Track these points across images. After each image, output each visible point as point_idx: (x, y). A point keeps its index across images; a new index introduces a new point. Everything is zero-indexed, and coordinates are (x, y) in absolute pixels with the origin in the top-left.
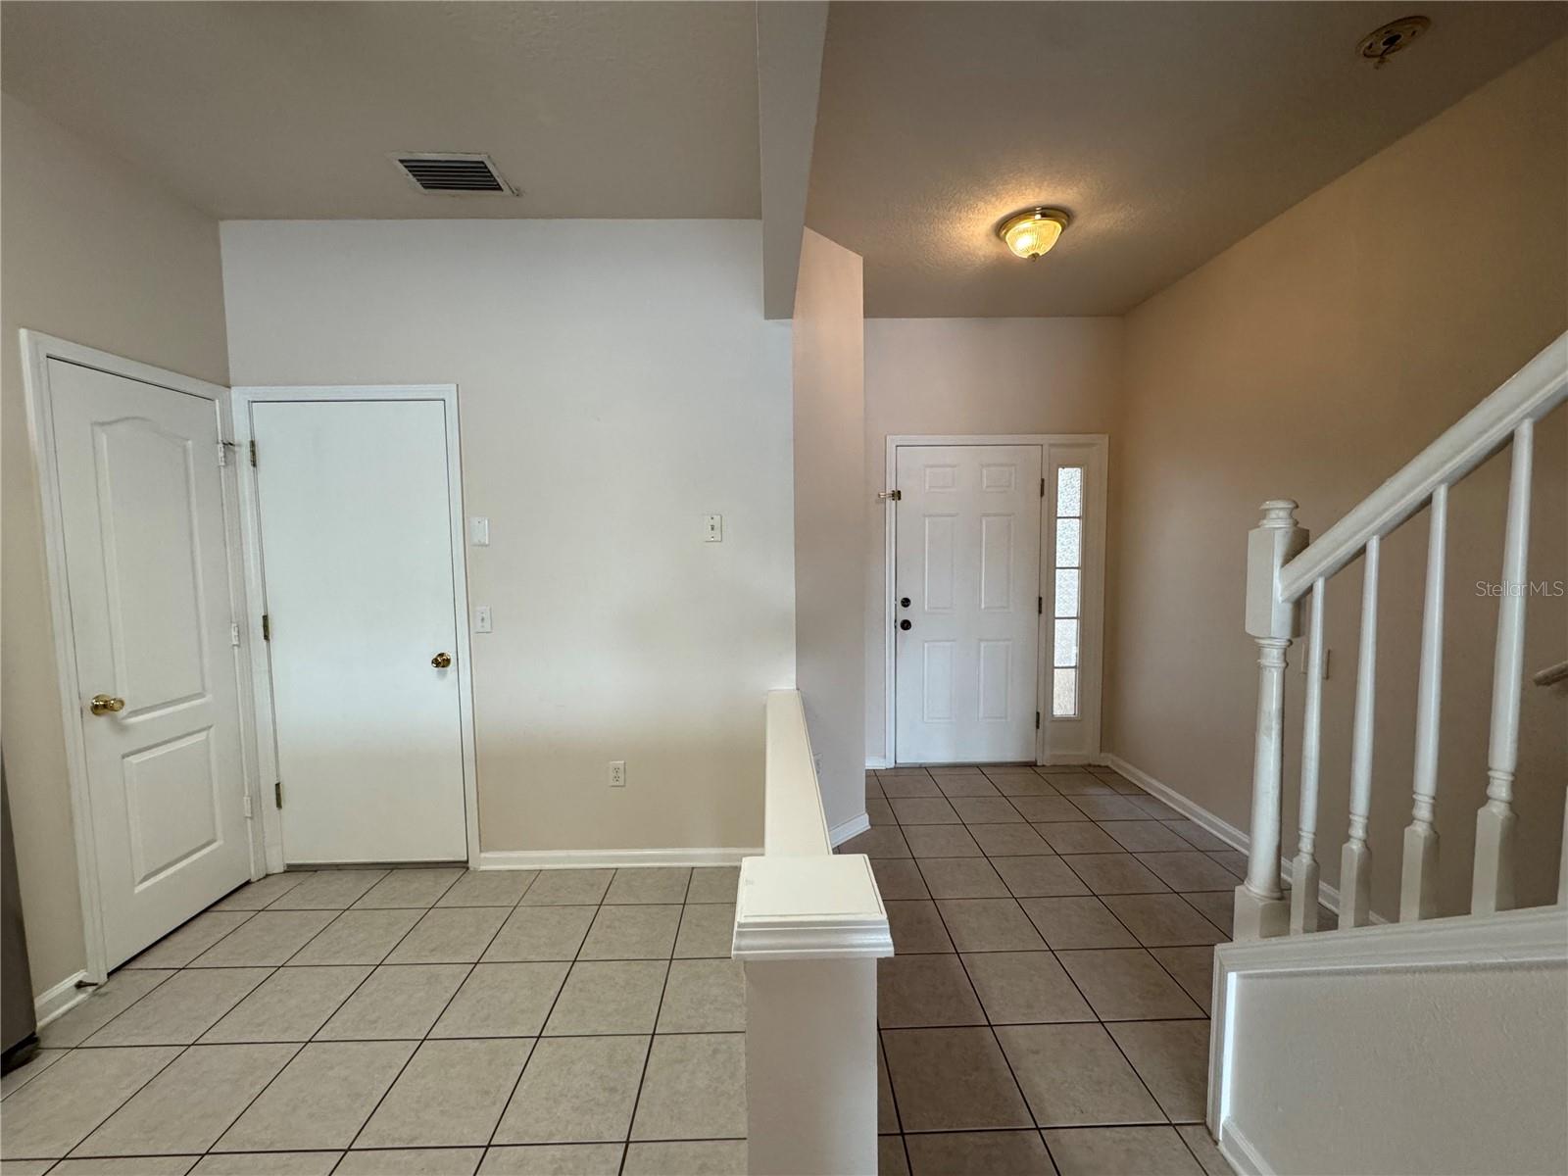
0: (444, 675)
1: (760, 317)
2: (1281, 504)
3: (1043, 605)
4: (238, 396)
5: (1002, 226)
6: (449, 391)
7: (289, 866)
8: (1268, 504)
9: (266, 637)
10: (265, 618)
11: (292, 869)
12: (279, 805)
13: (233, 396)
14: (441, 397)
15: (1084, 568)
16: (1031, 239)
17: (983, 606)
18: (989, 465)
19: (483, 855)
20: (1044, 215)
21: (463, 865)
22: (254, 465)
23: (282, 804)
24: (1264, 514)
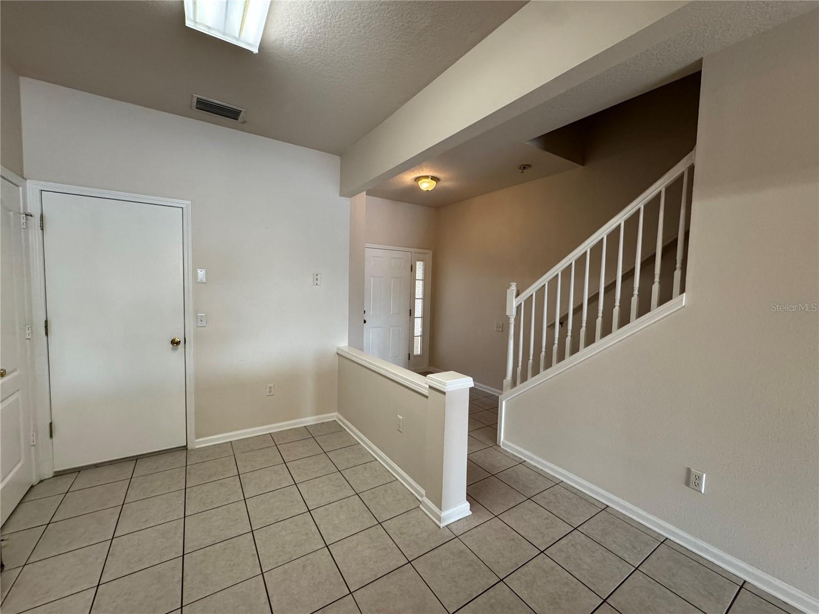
0: (176, 349)
1: (337, 194)
2: (515, 284)
3: (411, 313)
4: (32, 187)
5: (418, 179)
6: (185, 203)
7: (55, 472)
8: (511, 283)
9: (47, 334)
10: (46, 322)
11: (58, 474)
12: (51, 436)
13: (28, 185)
14: (181, 206)
15: (424, 299)
16: (426, 185)
17: (391, 313)
18: (394, 258)
19: (197, 440)
20: (432, 179)
21: (185, 448)
22: (42, 229)
23: (53, 435)
24: (510, 286)
